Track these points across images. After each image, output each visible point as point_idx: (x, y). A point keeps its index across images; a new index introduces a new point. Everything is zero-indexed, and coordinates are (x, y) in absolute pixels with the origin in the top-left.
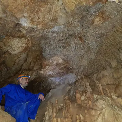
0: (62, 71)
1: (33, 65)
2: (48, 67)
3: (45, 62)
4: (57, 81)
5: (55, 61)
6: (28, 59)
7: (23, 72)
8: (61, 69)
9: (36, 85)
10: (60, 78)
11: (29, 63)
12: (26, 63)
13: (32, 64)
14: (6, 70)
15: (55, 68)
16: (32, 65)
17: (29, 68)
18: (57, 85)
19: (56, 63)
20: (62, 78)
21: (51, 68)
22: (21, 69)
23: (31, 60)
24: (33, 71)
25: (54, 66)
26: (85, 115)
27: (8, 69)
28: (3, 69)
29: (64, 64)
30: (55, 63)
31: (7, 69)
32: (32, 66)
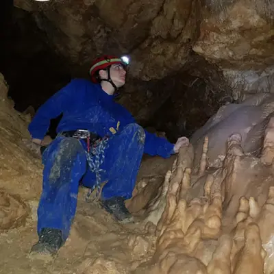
0: (260, 53)
1: (181, 26)
2: (215, 35)
3: (207, 21)
4: (251, 81)
5: (235, 18)
6: (165, 7)
7: (154, 43)
8: (257, 46)
9: (191, 85)
10: (259, 74)
11: (169, 17)
12: (161, 18)
13: (176, 21)
14: (105, 35)
15: (239, 41)
16: (178, 24)
17: (169, 34)
18: (247, 93)
19: (239, 24)
20: (264, 74)
21: (224, 38)
22: (147, 36)
23: (175, 10)
24: (179, 45)
25: (233, 35)
26: (266, 203)
27: (108, 33)
28: (95, 32)
29: (266, 32)
30: (236, 24)
31: (105, 31)
32: (177, 29)
